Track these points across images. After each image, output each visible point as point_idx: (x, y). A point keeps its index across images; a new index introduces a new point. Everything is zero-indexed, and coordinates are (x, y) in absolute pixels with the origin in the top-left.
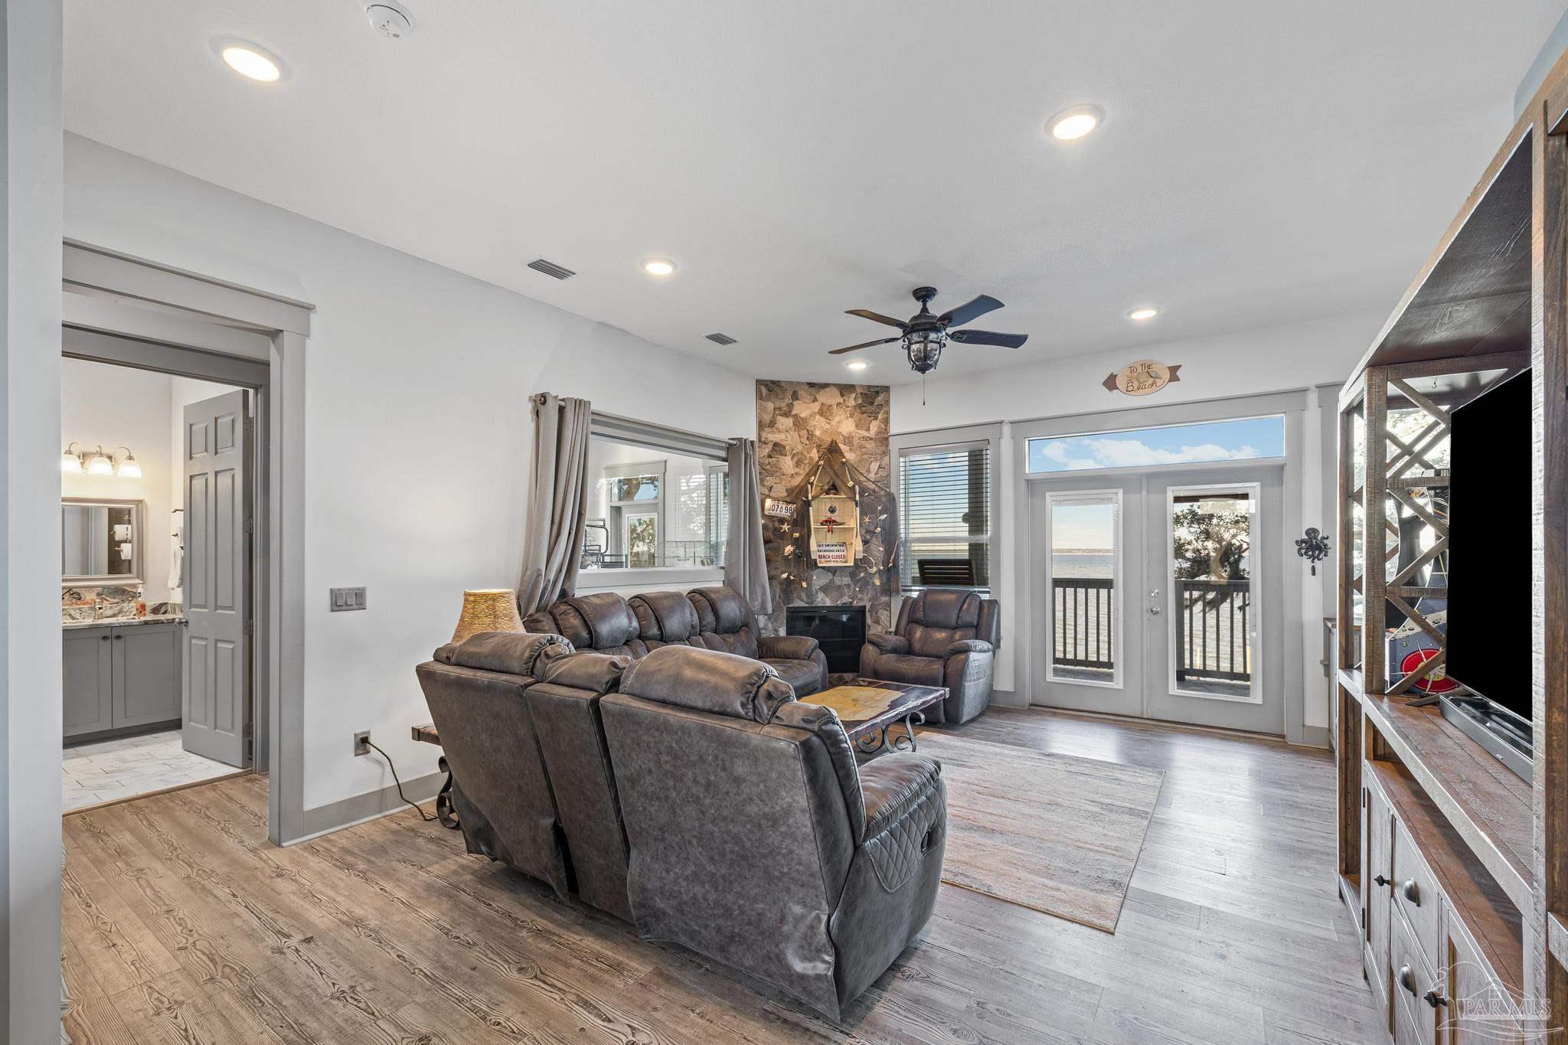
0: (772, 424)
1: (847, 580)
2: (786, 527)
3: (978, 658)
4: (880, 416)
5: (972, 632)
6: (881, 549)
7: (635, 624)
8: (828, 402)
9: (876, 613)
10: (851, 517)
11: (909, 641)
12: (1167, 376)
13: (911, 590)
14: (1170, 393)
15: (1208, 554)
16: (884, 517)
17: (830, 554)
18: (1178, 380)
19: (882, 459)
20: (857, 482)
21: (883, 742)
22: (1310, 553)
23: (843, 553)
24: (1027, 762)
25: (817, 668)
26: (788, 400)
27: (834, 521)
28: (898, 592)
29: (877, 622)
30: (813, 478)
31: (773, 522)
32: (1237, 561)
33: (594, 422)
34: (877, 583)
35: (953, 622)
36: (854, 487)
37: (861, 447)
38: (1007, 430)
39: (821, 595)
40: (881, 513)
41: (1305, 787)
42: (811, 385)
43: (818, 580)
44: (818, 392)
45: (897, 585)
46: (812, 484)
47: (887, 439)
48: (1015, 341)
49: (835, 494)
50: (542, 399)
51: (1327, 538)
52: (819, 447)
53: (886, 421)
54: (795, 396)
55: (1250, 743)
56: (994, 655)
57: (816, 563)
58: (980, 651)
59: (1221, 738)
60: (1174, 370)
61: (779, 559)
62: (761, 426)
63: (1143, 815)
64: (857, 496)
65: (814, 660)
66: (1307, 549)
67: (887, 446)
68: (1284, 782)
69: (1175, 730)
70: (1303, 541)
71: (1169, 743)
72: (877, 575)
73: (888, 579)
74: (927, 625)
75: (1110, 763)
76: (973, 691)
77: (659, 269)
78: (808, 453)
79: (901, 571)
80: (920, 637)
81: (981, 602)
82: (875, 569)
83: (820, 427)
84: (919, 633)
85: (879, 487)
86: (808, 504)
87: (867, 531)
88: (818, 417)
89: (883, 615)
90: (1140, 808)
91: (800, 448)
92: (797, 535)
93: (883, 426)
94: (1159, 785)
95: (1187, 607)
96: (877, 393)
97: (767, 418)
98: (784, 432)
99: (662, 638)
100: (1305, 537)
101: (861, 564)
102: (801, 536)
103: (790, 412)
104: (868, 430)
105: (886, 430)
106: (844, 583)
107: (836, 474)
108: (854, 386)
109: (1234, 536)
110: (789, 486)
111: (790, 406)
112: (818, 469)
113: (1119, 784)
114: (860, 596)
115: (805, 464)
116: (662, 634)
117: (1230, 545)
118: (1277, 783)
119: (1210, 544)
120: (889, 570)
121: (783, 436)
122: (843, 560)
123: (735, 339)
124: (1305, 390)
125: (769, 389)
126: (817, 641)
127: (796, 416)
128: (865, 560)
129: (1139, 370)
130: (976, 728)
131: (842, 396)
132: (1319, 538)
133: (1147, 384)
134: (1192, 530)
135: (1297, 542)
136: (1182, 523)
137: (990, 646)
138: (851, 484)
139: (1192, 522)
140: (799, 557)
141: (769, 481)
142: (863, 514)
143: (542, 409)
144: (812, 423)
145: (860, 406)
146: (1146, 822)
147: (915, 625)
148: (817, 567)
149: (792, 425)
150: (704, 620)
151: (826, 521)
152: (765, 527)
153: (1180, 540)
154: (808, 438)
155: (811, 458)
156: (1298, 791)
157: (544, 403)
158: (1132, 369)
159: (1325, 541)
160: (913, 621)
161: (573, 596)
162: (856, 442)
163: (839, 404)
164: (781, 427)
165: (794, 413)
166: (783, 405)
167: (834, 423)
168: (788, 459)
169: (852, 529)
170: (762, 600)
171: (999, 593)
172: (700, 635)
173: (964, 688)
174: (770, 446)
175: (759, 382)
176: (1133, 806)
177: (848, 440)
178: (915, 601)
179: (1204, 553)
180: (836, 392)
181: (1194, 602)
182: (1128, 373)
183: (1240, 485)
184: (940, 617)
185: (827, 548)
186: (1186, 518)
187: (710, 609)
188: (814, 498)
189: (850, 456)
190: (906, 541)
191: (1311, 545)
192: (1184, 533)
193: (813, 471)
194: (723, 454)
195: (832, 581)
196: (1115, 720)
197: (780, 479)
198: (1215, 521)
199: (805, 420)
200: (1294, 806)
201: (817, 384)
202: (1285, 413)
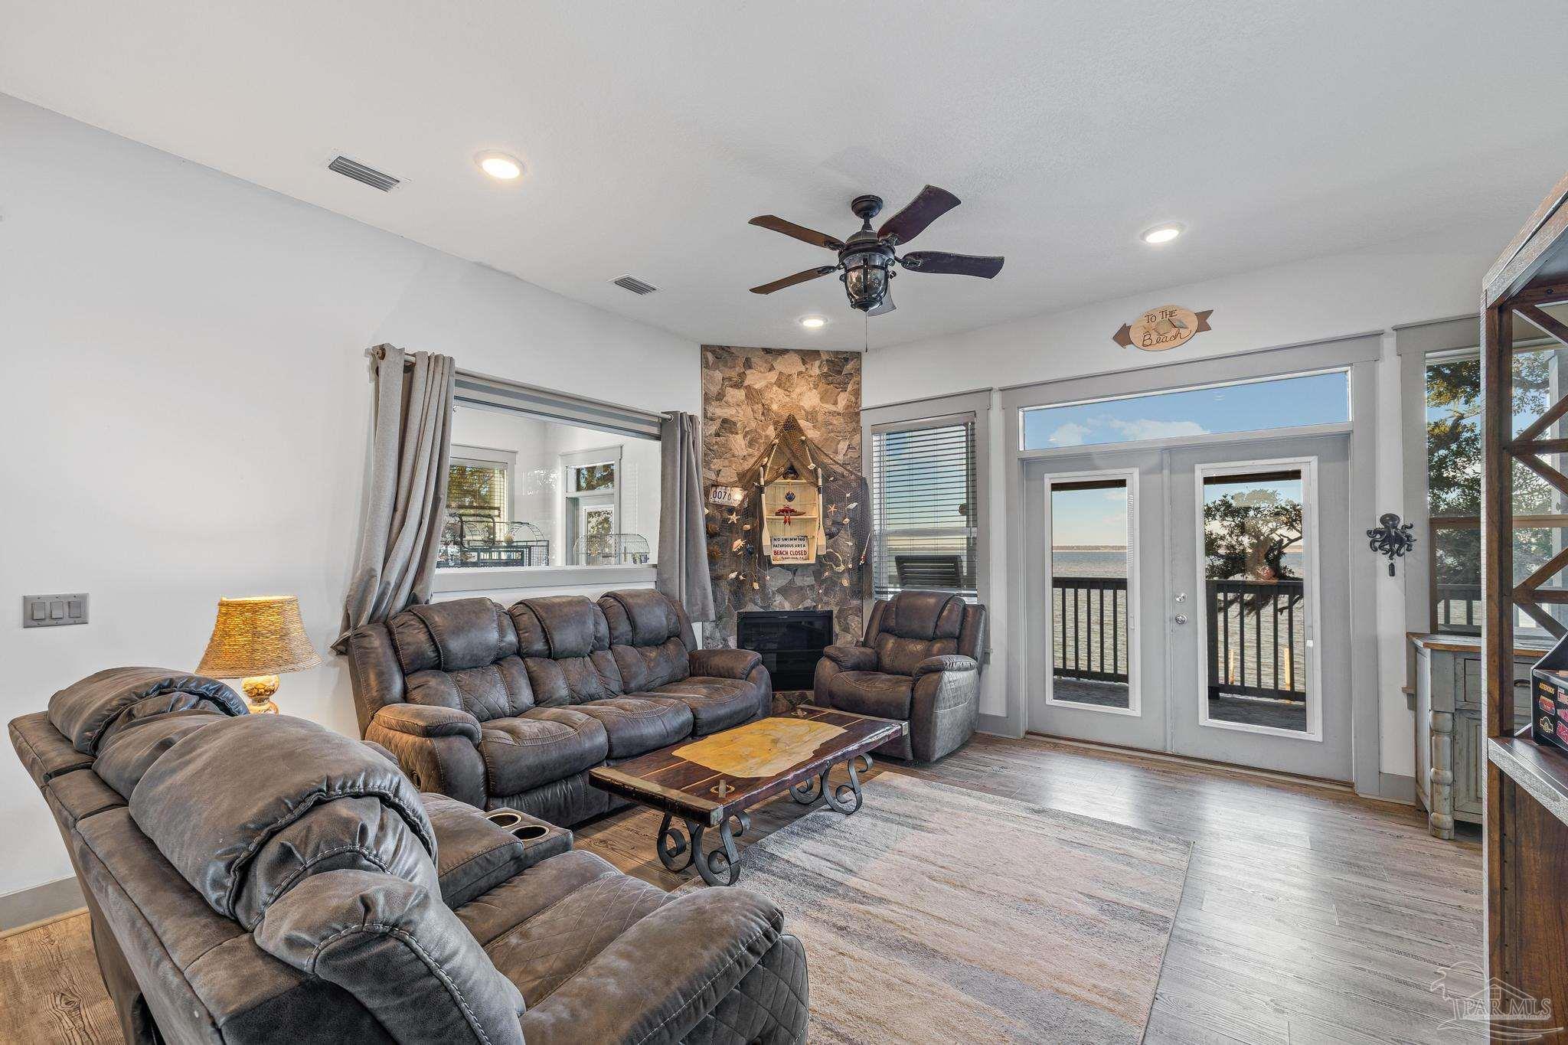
0: (720, 397)
1: (810, 580)
2: (734, 518)
3: (957, 676)
4: (850, 387)
5: (953, 644)
6: (850, 544)
7: (511, 637)
8: (787, 371)
9: (845, 619)
10: (813, 506)
11: (878, 655)
12: (1193, 324)
13: (886, 593)
14: (1200, 346)
15: (1244, 550)
16: (853, 506)
17: (788, 549)
18: (1209, 329)
19: (851, 438)
20: (819, 464)
21: (821, 792)
22: (1388, 547)
23: (803, 549)
24: (1006, 823)
25: (756, 689)
26: (739, 369)
27: (792, 511)
28: (870, 595)
29: (846, 629)
30: (766, 460)
31: (721, 513)
32: (1278, 558)
33: (459, 383)
34: (846, 583)
35: (930, 632)
36: (815, 470)
37: (828, 424)
38: (996, 398)
39: (779, 599)
40: (850, 501)
41: (1393, 871)
42: (767, 351)
43: (775, 581)
44: (776, 359)
45: (870, 586)
46: (764, 467)
47: (858, 414)
48: (988, 267)
49: (793, 478)
50: (381, 353)
51: (1412, 526)
52: (776, 423)
53: (857, 393)
54: (748, 364)
55: (1307, 795)
56: (980, 673)
57: (769, 561)
58: (959, 669)
59: (1269, 786)
60: (1203, 318)
61: (727, 555)
62: (707, 399)
63: (1160, 924)
64: (820, 480)
65: (754, 681)
66: (1383, 541)
67: (858, 422)
68: (1362, 863)
69: (1208, 773)
70: (1377, 531)
71: (1199, 793)
72: (846, 575)
73: (860, 579)
74: (901, 635)
75: (1119, 826)
76: (947, 720)
77: (501, 169)
78: (764, 431)
79: (874, 570)
80: (892, 650)
81: (965, 608)
82: (842, 568)
83: (778, 401)
84: (891, 643)
85: (849, 471)
86: (761, 490)
87: (834, 523)
88: (775, 388)
89: (854, 622)
90: (1156, 910)
91: (753, 425)
92: (748, 527)
93: (853, 399)
94: (1185, 864)
95: (1220, 609)
96: (846, 360)
97: (714, 390)
98: (735, 407)
99: (550, 653)
100: (1380, 526)
101: (825, 561)
102: (753, 529)
103: (741, 382)
104: (835, 403)
105: (857, 404)
106: (806, 584)
107: (794, 456)
108: (819, 351)
109: (1273, 531)
110: (740, 469)
111: (742, 376)
112: (772, 448)
113: (1129, 864)
114: (825, 599)
115: (760, 444)
116: (550, 649)
117: (1268, 539)
118: (1352, 865)
119: (1246, 540)
120: (860, 568)
121: (734, 412)
122: (804, 556)
123: (652, 285)
124: (1378, 334)
125: (716, 355)
126: (760, 656)
127: (748, 388)
128: (829, 556)
129: (1159, 318)
130: (953, 766)
131: (804, 363)
132: (1399, 527)
133: (1169, 336)
134: (1226, 523)
135: (1369, 533)
136: (1215, 515)
137: (973, 662)
138: (812, 466)
139: (1226, 515)
140: (751, 553)
141: (717, 464)
142: (827, 502)
143: (383, 365)
144: (768, 395)
145: (825, 376)
146: (1164, 939)
147: (887, 635)
148: (771, 566)
149: (744, 398)
150: (615, 629)
151: (783, 511)
152: (708, 518)
153: (1212, 534)
154: (763, 414)
155: (767, 437)
156: (1383, 880)
157: (383, 357)
158: (1150, 317)
159: (1409, 531)
160: (885, 630)
161: (427, 602)
162: (820, 417)
163: (800, 373)
164: (730, 400)
165: (746, 383)
166: (733, 374)
167: (794, 396)
168: (740, 437)
169: (814, 520)
170: (703, 604)
171: (988, 596)
172: (610, 648)
173: (936, 717)
174: (718, 422)
175: (705, 348)
176: (1146, 906)
177: (811, 416)
178: (888, 605)
179: (1239, 549)
180: (796, 358)
181: (1228, 604)
182: (1145, 323)
183: (1292, 460)
184: (915, 625)
185: (786, 543)
186: (1218, 510)
187: (626, 617)
188: (767, 483)
189: (811, 433)
190: (881, 535)
191: (1389, 536)
192: (1217, 527)
193: (767, 453)
194: (655, 430)
195: (792, 582)
196: (1130, 757)
197: (730, 461)
198: (1251, 513)
199: (760, 392)
200: (1382, 908)
201: (774, 350)
202: (1351, 365)
